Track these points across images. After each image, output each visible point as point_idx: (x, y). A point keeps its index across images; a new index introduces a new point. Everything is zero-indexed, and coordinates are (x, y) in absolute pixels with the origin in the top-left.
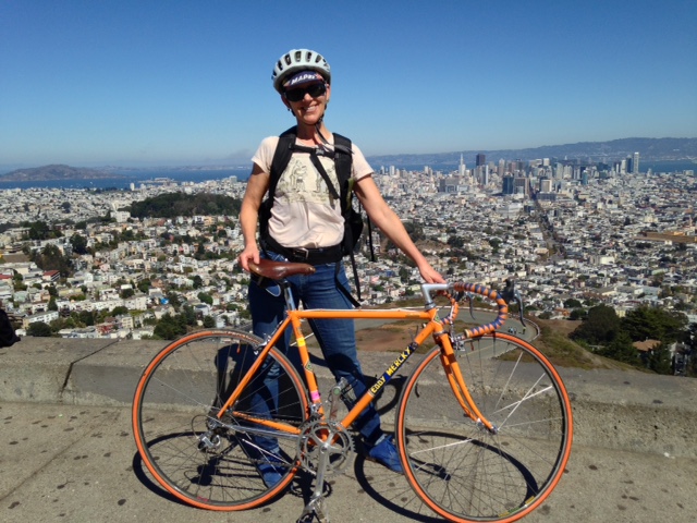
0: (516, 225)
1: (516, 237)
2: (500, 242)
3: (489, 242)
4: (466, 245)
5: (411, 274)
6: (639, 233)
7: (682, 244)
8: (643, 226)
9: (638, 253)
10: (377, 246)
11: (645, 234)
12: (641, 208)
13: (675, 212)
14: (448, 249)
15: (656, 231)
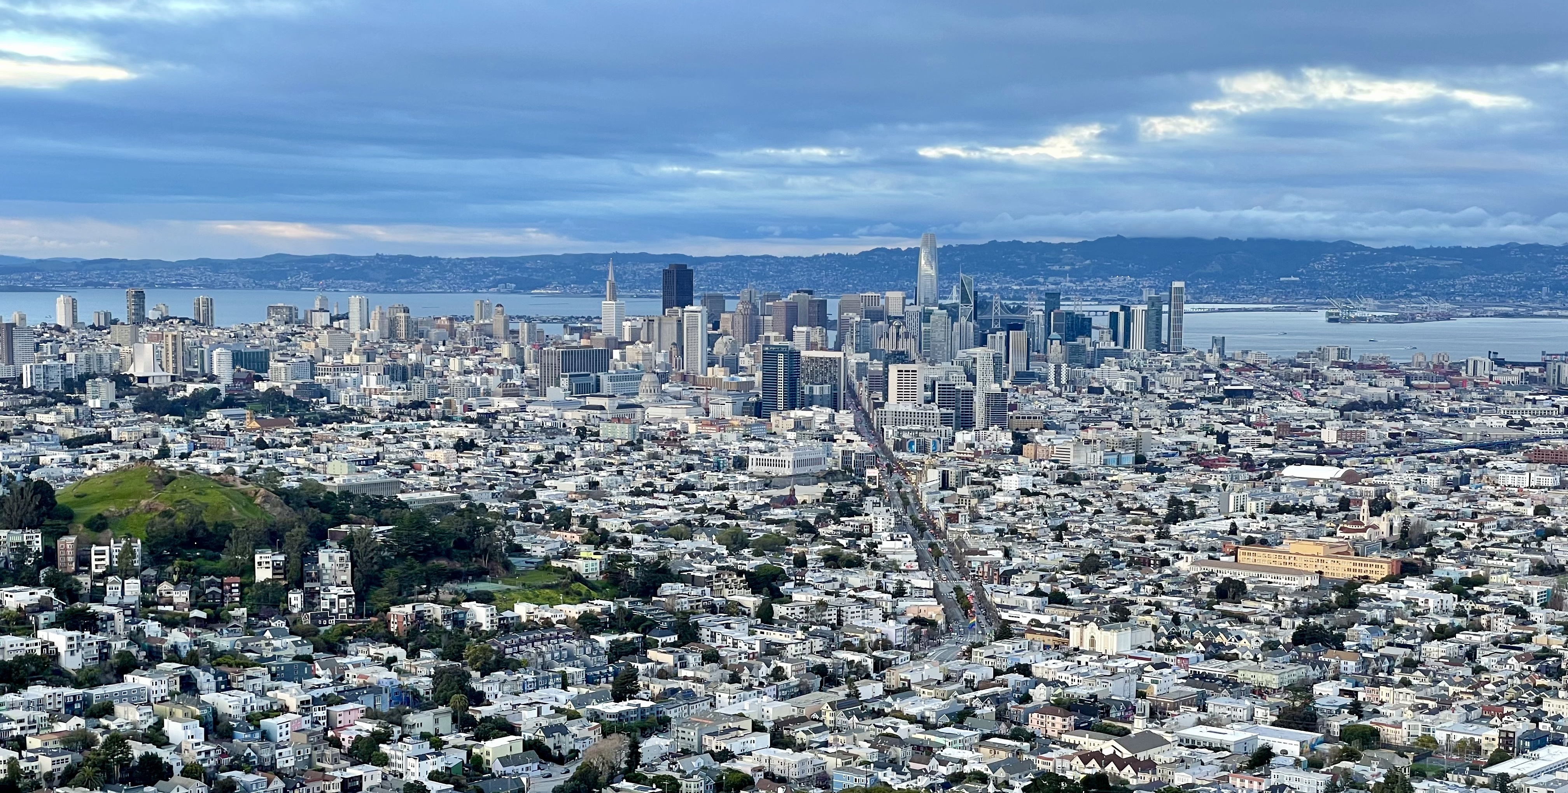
0: (823, 519)
1: (832, 560)
2: (780, 576)
3: (744, 577)
4: (667, 588)
5: (479, 699)
6: (1213, 549)
7: (1352, 585)
8: (1226, 525)
9: (1224, 615)
10: (342, 593)
11: (1234, 553)
12: (1208, 466)
13: (1310, 483)
14: (606, 603)
15: (1264, 542)
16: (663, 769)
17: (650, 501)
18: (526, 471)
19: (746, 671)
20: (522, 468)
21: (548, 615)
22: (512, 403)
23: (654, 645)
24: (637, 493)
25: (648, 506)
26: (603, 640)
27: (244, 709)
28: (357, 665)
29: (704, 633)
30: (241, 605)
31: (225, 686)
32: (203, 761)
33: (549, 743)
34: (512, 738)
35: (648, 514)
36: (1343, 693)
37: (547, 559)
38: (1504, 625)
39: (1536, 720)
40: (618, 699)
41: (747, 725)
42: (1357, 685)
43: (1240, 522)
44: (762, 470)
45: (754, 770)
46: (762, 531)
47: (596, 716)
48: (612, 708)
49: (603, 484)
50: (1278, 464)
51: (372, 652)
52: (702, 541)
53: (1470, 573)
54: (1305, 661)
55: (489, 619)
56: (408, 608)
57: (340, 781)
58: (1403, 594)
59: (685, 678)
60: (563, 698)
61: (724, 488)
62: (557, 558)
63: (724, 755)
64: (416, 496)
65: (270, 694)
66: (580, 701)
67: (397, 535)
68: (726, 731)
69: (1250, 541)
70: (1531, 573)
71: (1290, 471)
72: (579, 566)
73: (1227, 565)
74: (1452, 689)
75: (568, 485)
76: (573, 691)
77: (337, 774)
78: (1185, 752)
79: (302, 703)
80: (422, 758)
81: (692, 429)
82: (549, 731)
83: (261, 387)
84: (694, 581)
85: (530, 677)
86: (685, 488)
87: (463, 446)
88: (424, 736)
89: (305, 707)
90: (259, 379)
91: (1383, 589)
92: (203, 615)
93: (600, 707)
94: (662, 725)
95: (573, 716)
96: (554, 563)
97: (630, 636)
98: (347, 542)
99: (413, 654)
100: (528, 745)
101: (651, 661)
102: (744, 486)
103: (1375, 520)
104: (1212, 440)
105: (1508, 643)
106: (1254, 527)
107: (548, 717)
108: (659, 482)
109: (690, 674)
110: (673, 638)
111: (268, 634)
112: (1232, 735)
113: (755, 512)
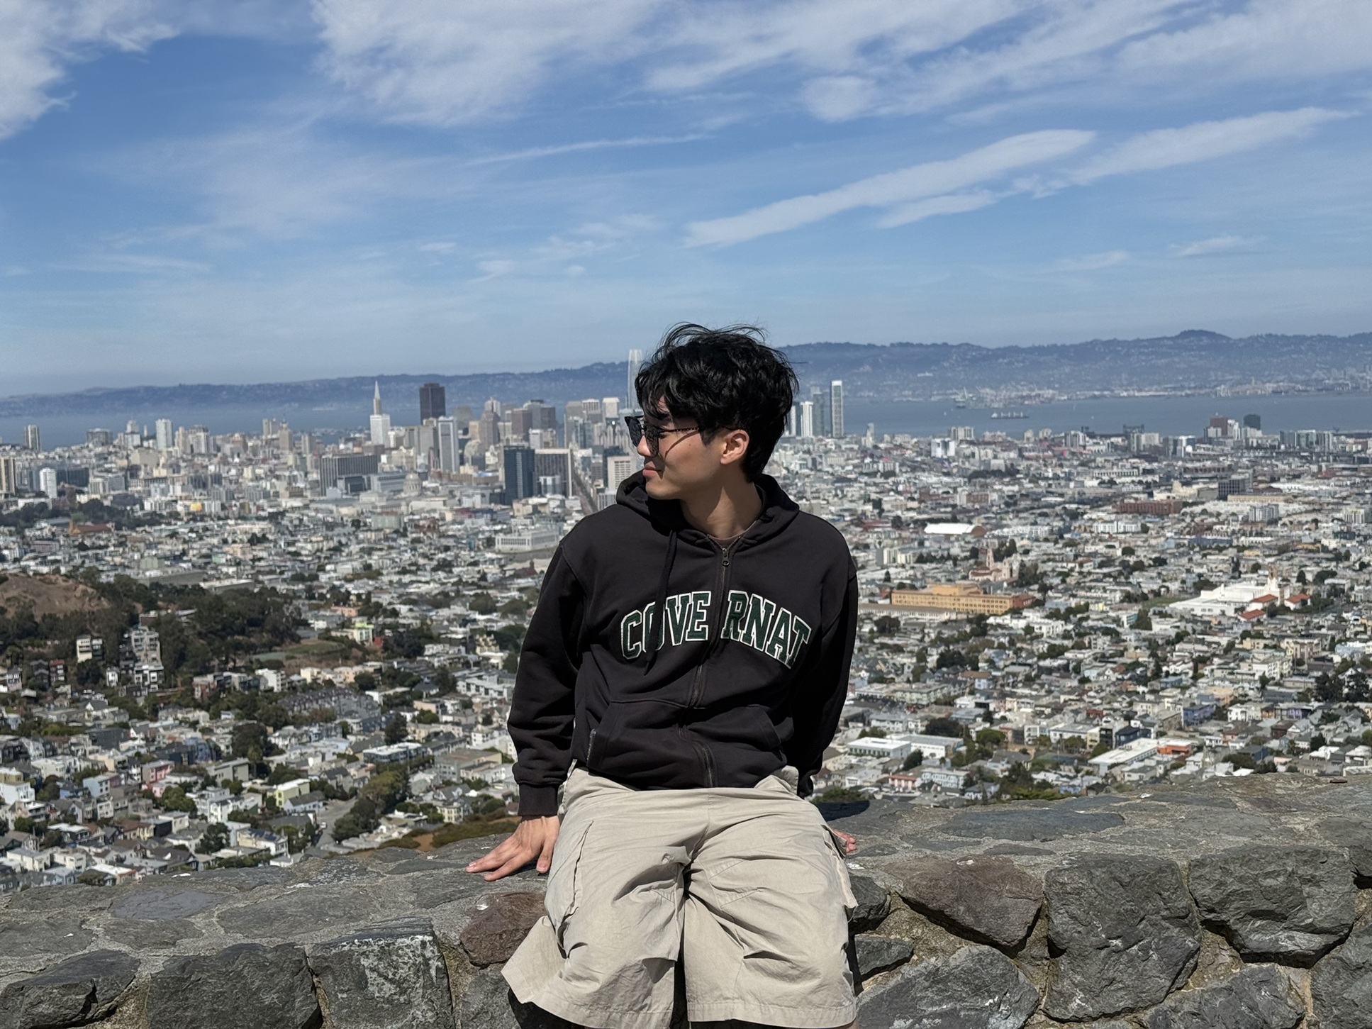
3: (492, 637)
4: (430, 649)
5: (273, 750)
6: (873, 595)
7: (982, 618)
8: (880, 574)
9: (883, 646)
10: (152, 668)
11: (889, 596)
12: (867, 528)
13: (948, 537)
14: (377, 664)
15: (913, 587)
16: (428, 798)
17: (414, 578)
18: (310, 558)
19: (496, 714)
20: (306, 556)
21: (329, 676)
22: (297, 503)
23: (420, 698)
24: (404, 572)
25: (412, 582)
26: (376, 696)
27: (68, 771)
28: (166, 728)
29: (461, 686)
30: (65, 682)
31: (51, 753)
32: (34, 817)
33: (332, 783)
34: (300, 781)
35: (412, 589)
36: (979, 705)
37: (328, 630)
38: (1103, 643)
39: (1128, 718)
40: (391, 741)
41: (498, 758)
42: (988, 698)
43: (892, 571)
44: (507, 548)
45: (506, 797)
46: (507, 597)
47: (371, 758)
48: (385, 751)
49: (375, 567)
50: (923, 523)
51: (180, 716)
52: (458, 609)
53: (1073, 603)
54: (947, 681)
55: (280, 683)
56: (210, 678)
57: (152, 827)
58: (1021, 623)
59: (446, 723)
60: (343, 747)
61: (475, 564)
62: (336, 630)
63: (479, 784)
64: (217, 584)
65: (92, 757)
66: (358, 747)
67: (198, 617)
68: (481, 765)
69: (901, 586)
70: (1122, 601)
71: (931, 529)
72: (356, 635)
73: (884, 607)
74: (1063, 698)
75: (346, 568)
76: (352, 738)
77: (151, 821)
78: (854, 760)
79: (119, 763)
80: (224, 803)
81: (449, 517)
82: (332, 774)
83: (83, 499)
84: (452, 642)
85: (315, 730)
86: (445, 566)
87: (255, 540)
88: (226, 784)
89: (123, 766)
90: (81, 492)
91: (1007, 620)
92: (32, 693)
93: (374, 751)
94: (425, 763)
95: (352, 759)
96: (333, 634)
97: (400, 690)
98: (155, 625)
99: (215, 716)
100: (313, 786)
101: (416, 710)
102: (492, 561)
103: (999, 565)
104: (869, 507)
105: (1103, 658)
106: (905, 574)
107: (331, 762)
108: (421, 561)
109: (450, 719)
110: (434, 692)
111: (89, 707)
112: (891, 743)
113: (501, 584)
